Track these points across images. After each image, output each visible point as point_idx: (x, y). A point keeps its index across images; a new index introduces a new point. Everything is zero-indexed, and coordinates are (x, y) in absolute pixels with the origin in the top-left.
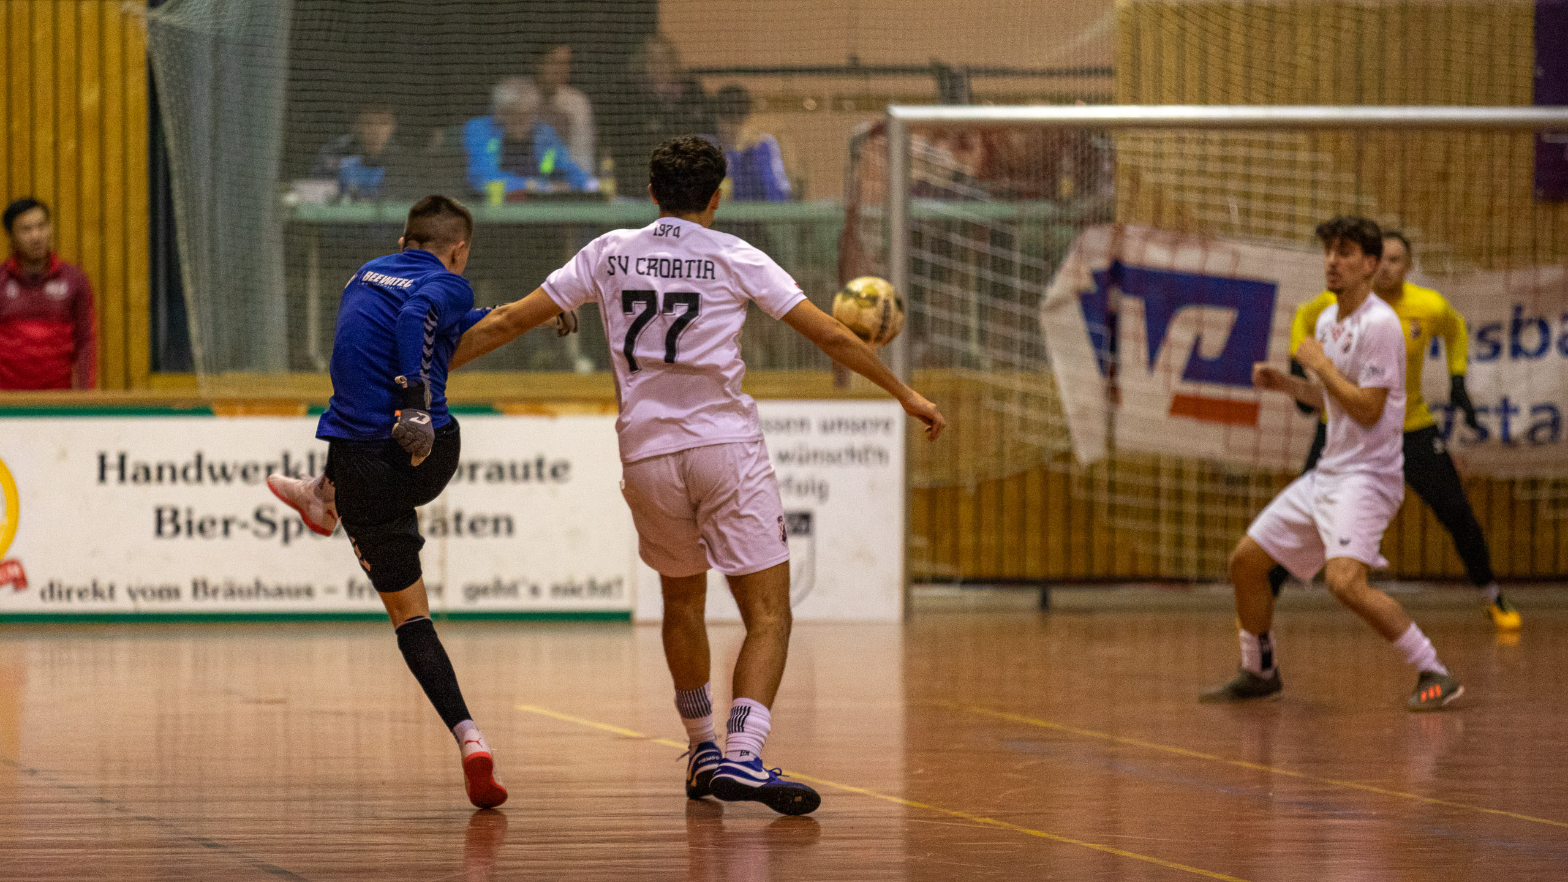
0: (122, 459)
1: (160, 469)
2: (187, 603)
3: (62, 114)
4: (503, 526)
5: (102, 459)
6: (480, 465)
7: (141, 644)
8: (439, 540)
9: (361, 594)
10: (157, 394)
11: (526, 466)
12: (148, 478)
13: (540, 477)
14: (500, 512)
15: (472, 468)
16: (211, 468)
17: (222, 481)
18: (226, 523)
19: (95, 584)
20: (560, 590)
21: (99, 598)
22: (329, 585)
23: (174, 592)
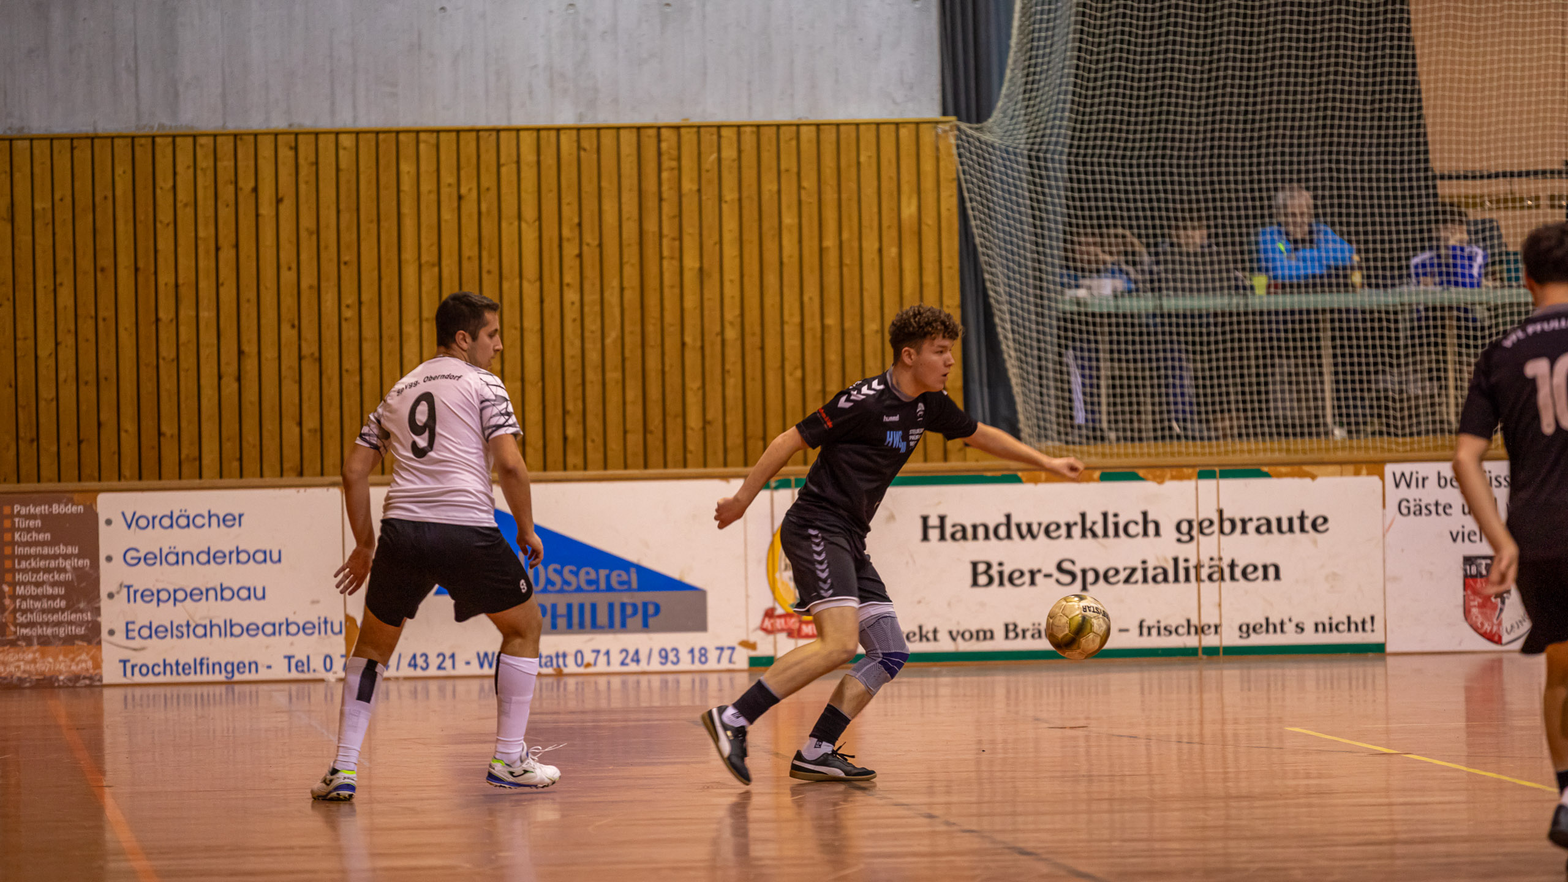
0: (942, 519)
1: (975, 527)
2: (1000, 644)
3: (885, 225)
4: (1271, 571)
5: (925, 519)
6: (1251, 520)
7: (961, 679)
8: (1217, 584)
9: (1149, 634)
10: (971, 464)
11: (1290, 520)
12: (964, 537)
13: (1302, 529)
14: (1268, 562)
15: (1244, 522)
16: (1018, 526)
17: (1029, 538)
18: (1033, 574)
19: (920, 628)
20: (1320, 627)
21: (924, 640)
22: (1125, 625)
23: (988, 635)
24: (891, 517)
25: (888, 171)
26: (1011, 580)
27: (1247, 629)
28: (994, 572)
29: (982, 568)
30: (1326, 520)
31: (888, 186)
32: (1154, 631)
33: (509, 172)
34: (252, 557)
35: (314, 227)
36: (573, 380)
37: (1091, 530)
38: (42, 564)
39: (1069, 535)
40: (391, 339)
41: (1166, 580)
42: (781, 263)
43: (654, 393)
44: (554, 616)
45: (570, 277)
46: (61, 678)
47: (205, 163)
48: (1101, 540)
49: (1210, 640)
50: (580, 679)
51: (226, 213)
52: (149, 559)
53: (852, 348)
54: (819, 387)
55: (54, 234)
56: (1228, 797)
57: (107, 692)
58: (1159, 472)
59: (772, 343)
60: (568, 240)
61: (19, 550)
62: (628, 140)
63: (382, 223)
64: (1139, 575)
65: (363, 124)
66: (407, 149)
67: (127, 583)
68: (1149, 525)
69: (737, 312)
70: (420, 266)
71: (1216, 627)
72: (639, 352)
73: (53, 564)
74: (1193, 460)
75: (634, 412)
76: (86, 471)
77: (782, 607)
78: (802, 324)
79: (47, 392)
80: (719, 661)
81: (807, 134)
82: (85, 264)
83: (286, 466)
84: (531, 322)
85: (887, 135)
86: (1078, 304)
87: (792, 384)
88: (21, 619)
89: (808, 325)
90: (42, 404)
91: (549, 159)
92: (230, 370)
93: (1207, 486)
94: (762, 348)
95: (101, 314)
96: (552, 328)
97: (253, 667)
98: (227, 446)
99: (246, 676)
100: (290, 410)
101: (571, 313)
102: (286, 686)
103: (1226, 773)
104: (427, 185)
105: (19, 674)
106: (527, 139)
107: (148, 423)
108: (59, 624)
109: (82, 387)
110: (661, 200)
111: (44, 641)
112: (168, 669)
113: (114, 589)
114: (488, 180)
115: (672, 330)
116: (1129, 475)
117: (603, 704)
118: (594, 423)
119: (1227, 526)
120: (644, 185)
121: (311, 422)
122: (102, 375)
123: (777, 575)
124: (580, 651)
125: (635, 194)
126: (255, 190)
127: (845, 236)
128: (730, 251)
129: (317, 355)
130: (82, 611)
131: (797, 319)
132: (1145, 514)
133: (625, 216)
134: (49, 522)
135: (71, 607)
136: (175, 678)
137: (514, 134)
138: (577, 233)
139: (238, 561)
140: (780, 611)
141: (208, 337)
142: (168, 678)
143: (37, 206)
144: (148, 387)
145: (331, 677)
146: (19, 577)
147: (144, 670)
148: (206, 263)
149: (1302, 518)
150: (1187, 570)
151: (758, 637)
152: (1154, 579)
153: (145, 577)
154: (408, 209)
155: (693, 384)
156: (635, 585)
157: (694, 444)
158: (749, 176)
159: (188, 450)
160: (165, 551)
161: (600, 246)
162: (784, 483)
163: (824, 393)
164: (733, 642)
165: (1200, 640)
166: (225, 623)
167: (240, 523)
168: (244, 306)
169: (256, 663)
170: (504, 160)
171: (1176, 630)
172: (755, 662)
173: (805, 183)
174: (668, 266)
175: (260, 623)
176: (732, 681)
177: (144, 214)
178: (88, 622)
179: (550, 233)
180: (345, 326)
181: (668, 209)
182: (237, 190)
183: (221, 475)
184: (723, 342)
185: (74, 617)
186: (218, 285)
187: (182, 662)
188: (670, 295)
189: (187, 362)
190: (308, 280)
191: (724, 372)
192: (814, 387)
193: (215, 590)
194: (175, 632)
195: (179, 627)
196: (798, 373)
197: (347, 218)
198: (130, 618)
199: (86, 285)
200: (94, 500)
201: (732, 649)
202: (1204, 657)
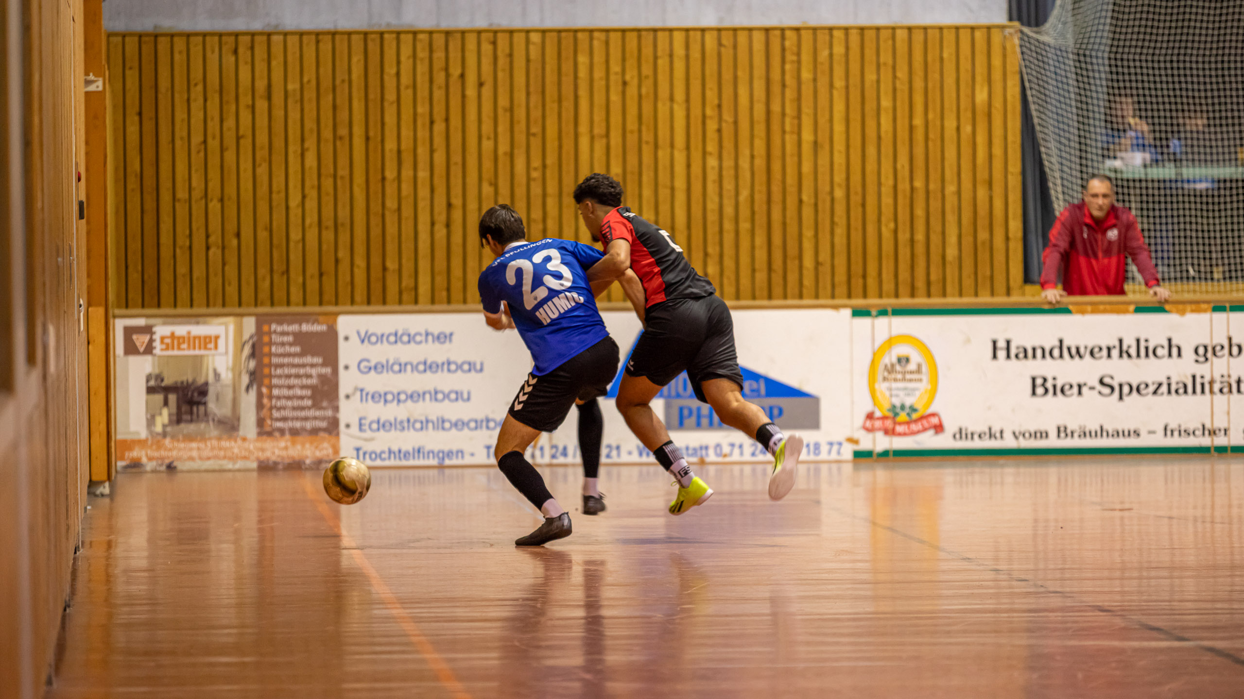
0: (1008, 342)
1: (1034, 349)
2: (1052, 442)
3: (962, 107)
5: (995, 343)
7: (1022, 470)
8: (1224, 398)
9: (1172, 434)
10: (1027, 298)
12: (1026, 356)
16: (1069, 349)
17: (1077, 358)
18: (1080, 386)
19: (990, 429)
21: (993, 439)
22: (1152, 428)
23: (1044, 435)
24: (968, 341)
25: (965, 65)
26: (1062, 391)
28: (1049, 385)
29: (1039, 381)
31: (965, 76)
32: (1176, 433)
33: (663, 63)
35: (508, 105)
36: (712, 230)
37: (1127, 352)
38: (293, 371)
39: (1109, 356)
41: (1186, 392)
42: (879, 138)
43: (777, 240)
44: (699, 417)
45: (711, 147)
46: (308, 462)
47: (422, 54)
48: (1135, 360)
49: (1220, 441)
50: (719, 467)
51: (439, 94)
52: (378, 368)
53: (935, 205)
54: (908, 235)
55: (302, 110)
56: (1233, 567)
58: (1181, 306)
59: (871, 201)
60: (711, 117)
61: (275, 360)
62: (758, 38)
63: (563, 102)
64: (1164, 388)
65: (548, 24)
66: (583, 44)
67: (361, 386)
68: (1173, 349)
69: (844, 176)
70: (592, 138)
72: (765, 207)
73: (302, 371)
74: (1206, 297)
75: (761, 255)
76: (326, 297)
77: (880, 410)
78: (895, 187)
79: (295, 235)
80: (830, 452)
81: (901, 35)
82: (327, 134)
84: (680, 183)
85: (965, 36)
86: (1116, 171)
87: (887, 233)
88: (276, 414)
89: (900, 187)
90: (292, 245)
91: (696, 54)
92: (441, 218)
93: (1220, 318)
94: (863, 205)
95: (339, 173)
96: (697, 187)
97: (460, 455)
98: (438, 279)
99: (455, 462)
101: (712, 176)
102: (485, 471)
104: (599, 73)
105: (274, 458)
106: (679, 37)
107: (376, 260)
108: (306, 419)
109: (324, 233)
110: (784, 86)
111: (294, 432)
112: (392, 456)
113: (349, 391)
114: (647, 70)
115: (792, 189)
116: (1159, 308)
117: (737, 487)
118: (729, 263)
119: (1235, 350)
120: (771, 75)
122: (340, 221)
123: (877, 386)
124: (718, 446)
125: (763, 81)
126: (462, 76)
127: (931, 116)
128: (839, 128)
130: (323, 409)
131: (891, 182)
132: (1170, 340)
133: (755, 98)
134: (300, 338)
135: (316, 406)
136: (398, 463)
137: (667, 33)
138: (716, 111)
139: (449, 370)
140: (878, 414)
141: (424, 192)
142: (392, 462)
143: (290, 87)
144: (376, 231)
146: (275, 381)
147: (373, 456)
148: (423, 133)
150: (1203, 385)
151: (861, 435)
152: (1177, 391)
153: (375, 382)
154: (583, 93)
155: (808, 233)
156: (763, 390)
157: (808, 281)
158: (855, 67)
159: (407, 282)
160: (391, 362)
161: (736, 123)
162: (883, 313)
163: (912, 241)
164: (841, 438)
165: (1212, 441)
166: (438, 419)
167: (450, 341)
168: (453, 169)
169: (462, 452)
170: (659, 53)
171: (1194, 433)
172: (858, 455)
173: (899, 74)
174: (790, 139)
175: (466, 419)
176: (839, 469)
177: (374, 94)
178: (329, 418)
179: (696, 112)
180: (533, 184)
181: (790, 94)
182: (448, 75)
183: (433, 302)
184: (833, 200)
185: (318, 413)
186: (432, 151)
187: (403, 450)
188: (791, 162)
189: (407, 212)
190: (504, 147)
191: (833, 223)
192: (904, 236)
193: (430, 393)
194: (398, 426)
195: (401, 422)
196: (892, 225)
197: (535, 99)
198: (362, 414)
199: (327, 150)
200: (335, 321)
201: (840, 444)
202: (1216, 454)
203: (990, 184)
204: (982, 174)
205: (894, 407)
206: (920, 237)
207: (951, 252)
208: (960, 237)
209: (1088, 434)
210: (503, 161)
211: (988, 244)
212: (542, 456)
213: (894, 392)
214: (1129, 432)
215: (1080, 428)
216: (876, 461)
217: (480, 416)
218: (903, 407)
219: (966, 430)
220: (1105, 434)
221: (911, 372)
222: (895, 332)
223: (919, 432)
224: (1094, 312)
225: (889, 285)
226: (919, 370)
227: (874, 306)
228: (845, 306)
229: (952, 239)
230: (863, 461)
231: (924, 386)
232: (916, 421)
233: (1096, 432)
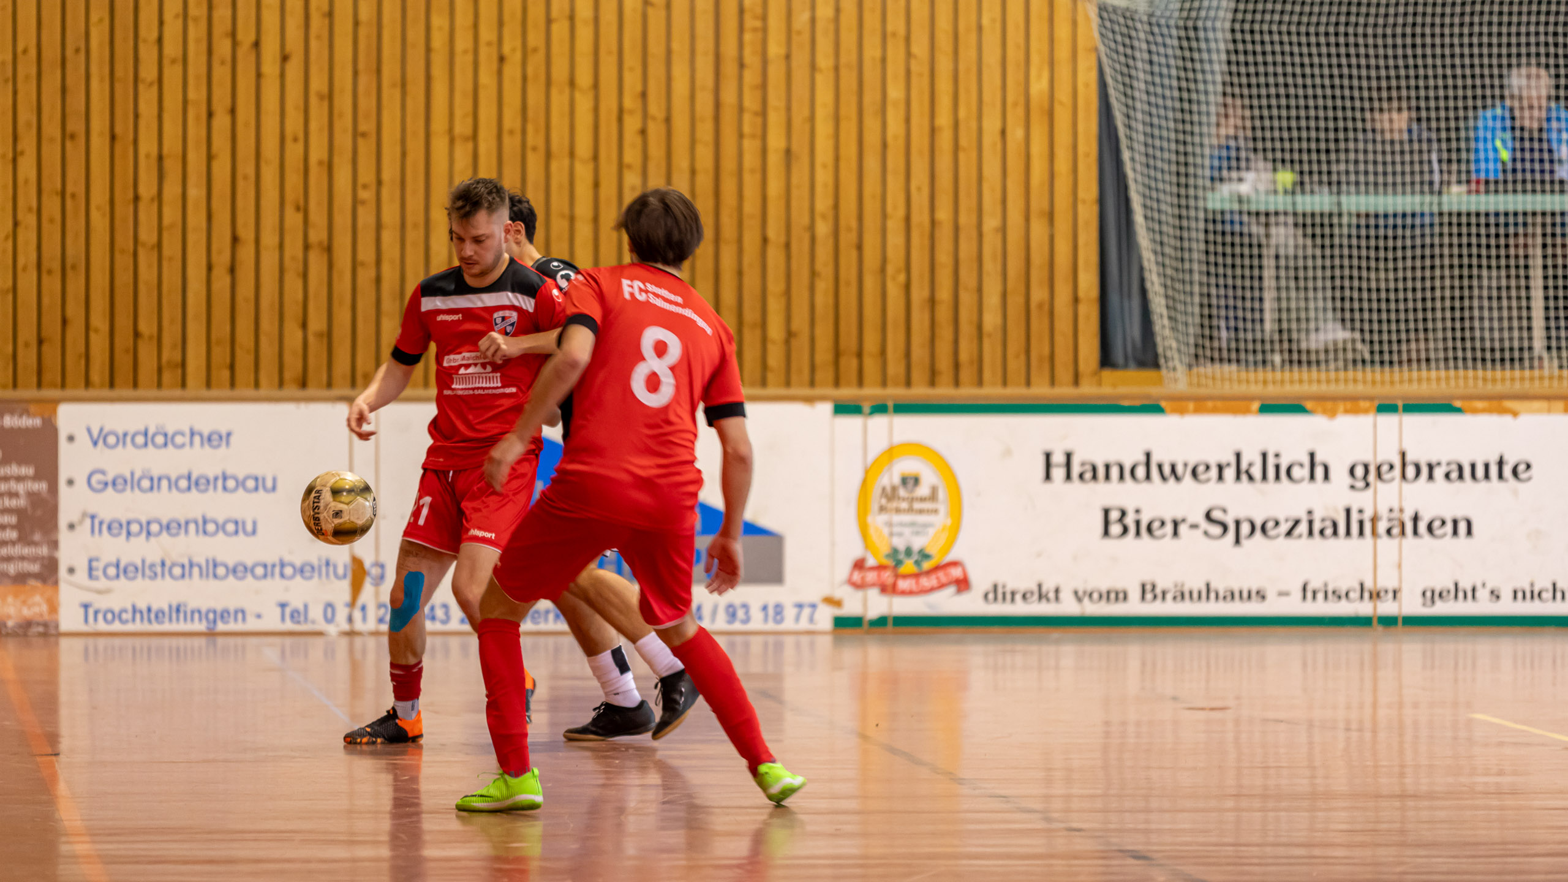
0: (1069, 456)
1: (1107, 467)
2: (1134, 607)
3: (1010, 99)
4: (1462, 527)
5: (1048, 456)
6: (1439, 464)
7: (1087, 649)
8: (1395, 542)
9: (1314, 597)
10: (1106, 390)
11: (1487, 466)
12: (1095, 477)
13: (1501, 476)
14: (1459, 514)
15: (1431, 467)
16: (1160, 467)
17: (1172, 480)
18: (1176, 524)
19: (1040, 586)
20: (1520, 595)
21: (1044, 601)
22: (1284, 588)
23: (1121, 596)
24: (1008, 452)
25: (1015, 37)
26: (1149, 529)
27: (1432, 596)
28: (1130, 520)
29: (1114, 515)
30: (1528, 466)
31: (1014, 54)
32: (1320, 596)
33: (560, 30)
34: (241, 484)
35: (325, 89)
37: (1247, 472)
39: (1220, 477)
40: (415, 226)
41: (1335, 533)
42: (885, 145)
45: (631, 158)
46: (10, 623)
47: (197, 11)
48: (1259, 485)
49: (1387, 608)
51: (221, 73)
52: (118, 483)
53: (967, 249)
54: (926, 293)
55: (15, 93)
56: (1403, 796)
57: (64, 643)
58: (1329, 404)
59: (871, 240)
60: (631, 112)
63: (409, 87)
64: (1303, 528)
67: (91, 510)
68: (1316, 468)
69: (830, 202)
70: (452, 141)
71: (1395, 592)
73: (3, 487)
74: (1369, 390)
76: (47, 377)
77: (875, 555)
78: (908, 219)
80: (797, 618)
82: (52, 129)
83: (287, 375)
84: (583, 211)
86: (1240, 201)
87: (894, 291)
89: (915, 219)
91: (609, 17)
92: (222, 259)
93: (1388, 422)
94: (860, 247)
95: (70, 189)
97: (240, 616)
98: (216, 351)
99: (232, 626)
100: (293, 310)
102: (277, 640)
103: (1402, 766)
104: (463, 42)
107: (123, 321)
108: (8, 559)
109: (45, 277)
110: (742, 65)
112: (138, 616)
113: (75, 518)
114: (535, 39)
115: (752, 221)
116: (1294, 407)
119: (1411, 471)
120: (723, 49)
121: (317, 323)
122: (69, 262)
123: (870, 519)
125: (711, 58)
126: (257, 44)
127: (962, 114)
128: (824, 129)
129: (326, 243)
130: (35, 544)
131: (901, 212)
132: (1312, 455)
133: (699, 83)
135: (24, 539)
136: (146, 627)
138: (638, 104)
139: (225, 488)
140: (871, 562)
141: (196, 219)
142: (138, 626)
144: (124, 278)
145: (332, 630)
147: (109, 616)
148: (196, 131)
149: (1501, 463)
150: (1361, 523)
151: (845, 593)
152: (1322, 532)
153: (113, 505)
154: (439, 72)
155: (775, 286)
157: (775, 358)
158: (849, 39)
159: (170, 354)
160: (137, 476)
161: (668, 120)
162: (880, 409)
163: (932, 302)
164: (814, 596)
165: (1375, 608)
166: (207, 561)
167: (228, 443)
168: (241, 184)
169: (243, 612)
170: (554, 13)
171: (1347, 594)
172: (841, 623)
173: (915, 49)
174: (750, 146)
175: (249, 563)
176: (812, 645)
177: (124, 69)
178: (43, 558)
179: (609, 103)
180: (361, 210)
181: (751, 77)
182: (235, 44)
183: (208, 385)
184: (813, 240)
185: (27, 551)
186: (210, 158)
187: (155, 608)
188: (751, 183)
189: (171, 247)
190: (317, 152)
191: (813, 274)
192: (919, 294)
193: (196, 523)
194: (147, 572)
195: (152, 566)
196: (902, 278)
197: (366, 81)
198: (93, 554)
199: (52, 153)
200: (54, 412)
201: (814, 606)
202: (1380, 628)
203: (1051, 216)
204: (1038, 202)
205: (895, 552)
206: (944, 294)
207: (991, 320)
208: (1004, 295)
209: (1187, 595)
210: (317, 176)
211: (1046, 307)
212: (364, 619)
213: (896, 529)
214: (1249, 593)
215: (1176, 586)
216: (868, 633)
217: (271, 558)
218: (909, 552)
219: (1004, 587)
220: (1213, 595)
221: (922, 500)
222: (898, 439)
223: (932, 590)
224: (1198, 411)
225: (895, 367)
226: (933, 496)
227: (866, 398)
228: (823, 398)
229: (992, 299)
230: (848, 632)
231: (940, 520)
232: (929, 572)
233: (1200, 593)
